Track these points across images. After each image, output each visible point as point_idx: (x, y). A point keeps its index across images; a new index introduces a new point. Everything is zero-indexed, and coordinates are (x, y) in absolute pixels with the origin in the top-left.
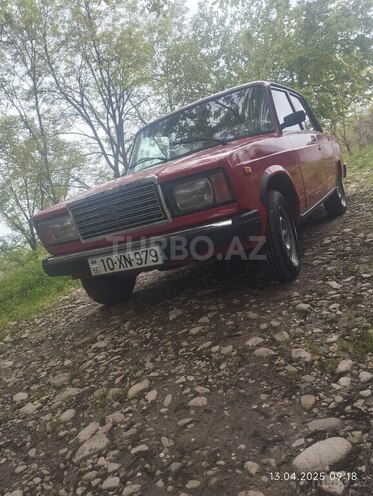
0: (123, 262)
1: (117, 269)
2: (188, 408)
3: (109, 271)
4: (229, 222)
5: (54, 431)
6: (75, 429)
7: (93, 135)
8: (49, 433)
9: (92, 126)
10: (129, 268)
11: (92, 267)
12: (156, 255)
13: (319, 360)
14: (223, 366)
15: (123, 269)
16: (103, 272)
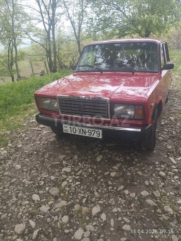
0: (81, 131)
1: (77, 133)
2: (123, 230)
3: (72, 133)
4: (139, 130)
5: (62, 229)
6: (71, 230)
7: (39, 10)
8: (60, 229)
9: (40, 6)
10: (84, 135)
11: (64, 128)
12: (99, 134)
13: (176, 215)
14: (132, 205)
15: (80, 134)
16: (69, 132)
